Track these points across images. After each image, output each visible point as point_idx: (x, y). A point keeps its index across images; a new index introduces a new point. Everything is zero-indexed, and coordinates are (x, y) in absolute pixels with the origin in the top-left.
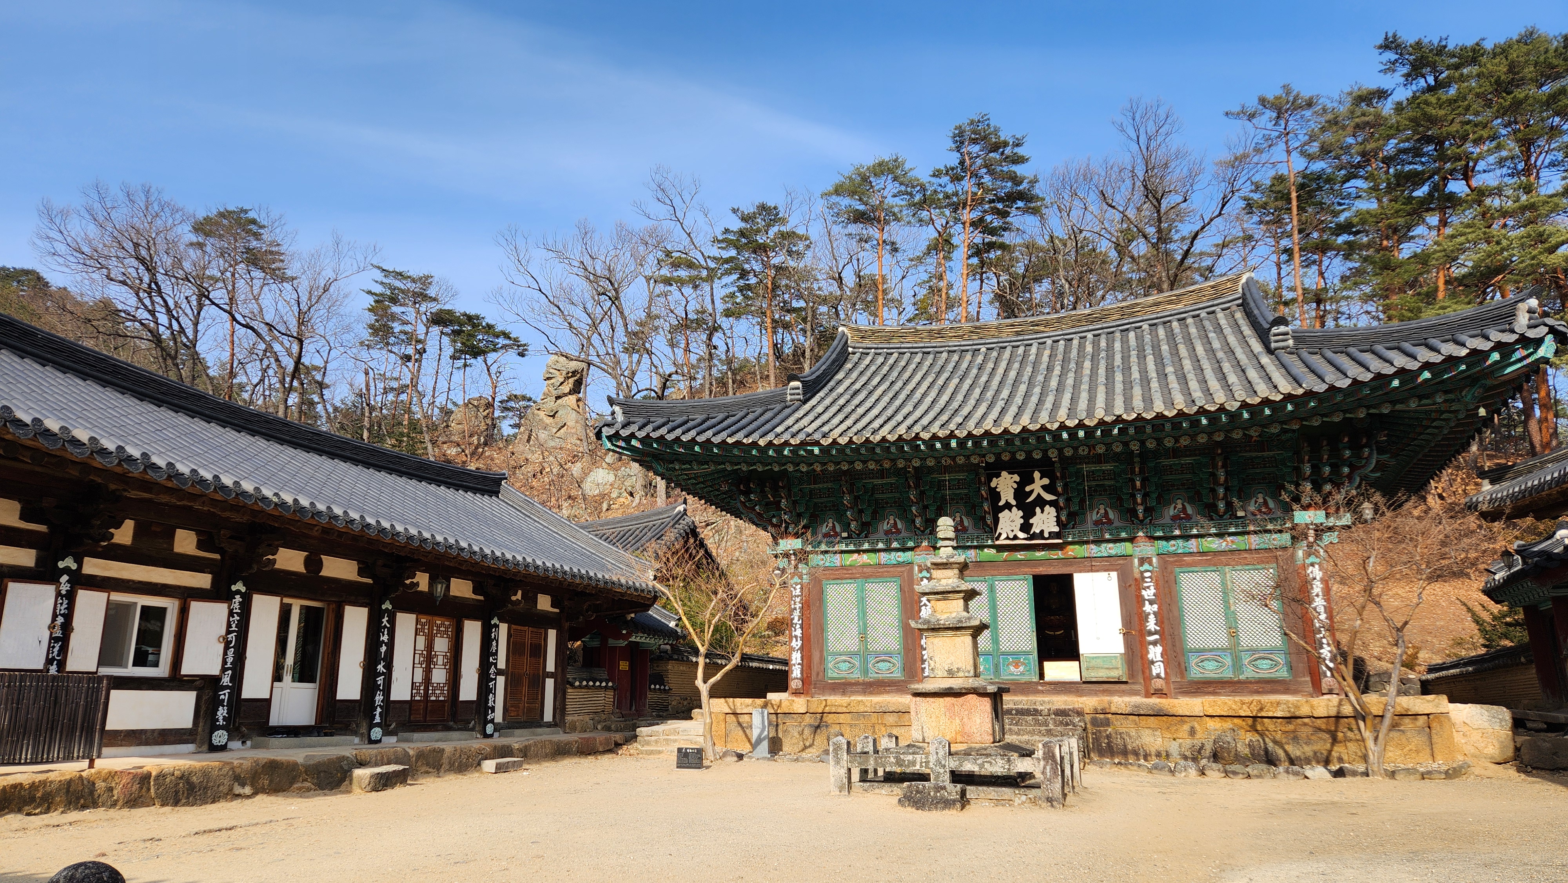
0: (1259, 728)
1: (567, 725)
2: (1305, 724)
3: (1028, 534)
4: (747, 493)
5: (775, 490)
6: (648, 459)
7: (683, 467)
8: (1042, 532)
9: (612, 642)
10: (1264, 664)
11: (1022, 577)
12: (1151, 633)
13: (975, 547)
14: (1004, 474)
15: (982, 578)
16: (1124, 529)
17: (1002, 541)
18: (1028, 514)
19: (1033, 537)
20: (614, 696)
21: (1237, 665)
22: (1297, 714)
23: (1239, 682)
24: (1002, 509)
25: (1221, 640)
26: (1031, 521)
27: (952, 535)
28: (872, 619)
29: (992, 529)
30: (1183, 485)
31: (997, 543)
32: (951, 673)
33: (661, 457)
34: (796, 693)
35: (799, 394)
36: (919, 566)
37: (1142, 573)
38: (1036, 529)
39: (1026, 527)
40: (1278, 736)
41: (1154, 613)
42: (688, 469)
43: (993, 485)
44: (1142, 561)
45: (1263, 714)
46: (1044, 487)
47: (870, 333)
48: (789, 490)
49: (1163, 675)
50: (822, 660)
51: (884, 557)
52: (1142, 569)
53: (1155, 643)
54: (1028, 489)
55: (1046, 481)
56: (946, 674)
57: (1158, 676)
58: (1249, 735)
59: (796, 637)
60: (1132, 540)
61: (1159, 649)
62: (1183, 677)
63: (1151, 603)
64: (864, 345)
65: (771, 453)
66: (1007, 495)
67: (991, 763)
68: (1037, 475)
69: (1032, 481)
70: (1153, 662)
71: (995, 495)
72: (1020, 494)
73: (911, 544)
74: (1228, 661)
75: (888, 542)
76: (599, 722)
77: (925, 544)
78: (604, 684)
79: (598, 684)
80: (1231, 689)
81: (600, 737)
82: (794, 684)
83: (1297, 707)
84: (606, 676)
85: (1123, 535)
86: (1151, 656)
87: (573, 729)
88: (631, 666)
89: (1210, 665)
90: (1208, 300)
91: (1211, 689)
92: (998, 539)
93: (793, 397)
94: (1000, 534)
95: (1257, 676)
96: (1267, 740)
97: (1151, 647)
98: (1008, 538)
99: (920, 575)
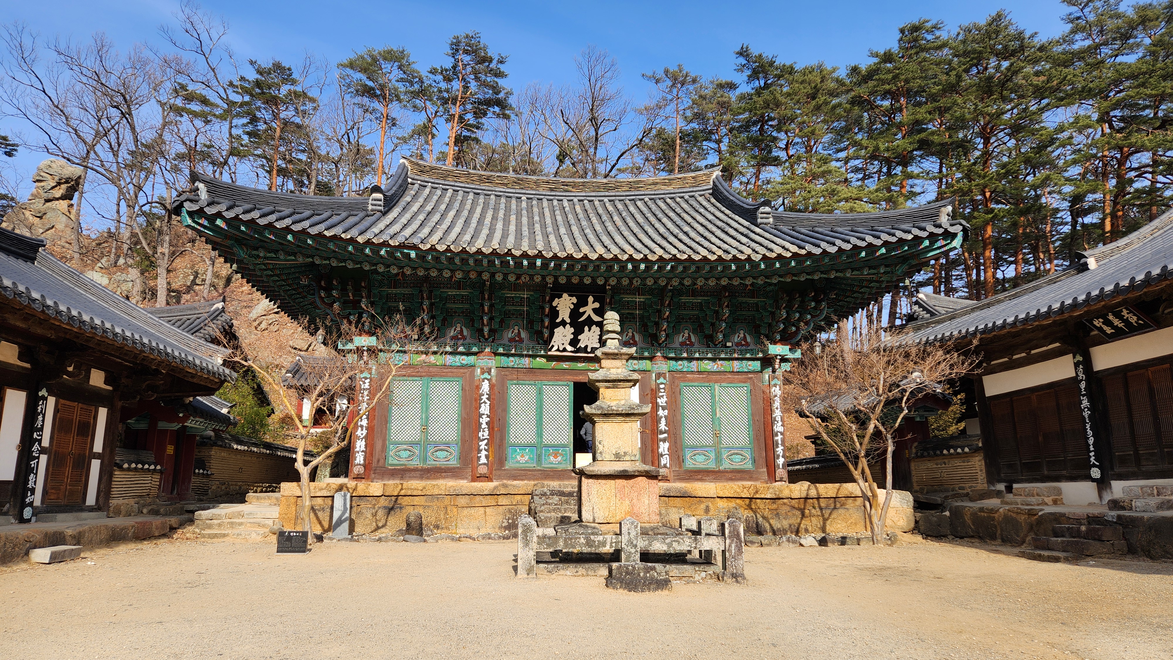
0: (753, 507)
1: (111, 509)
2: (785, 504)
3: (575, 347)
4: (328, 289)
5: (357, 290)
6: (229, 242)
7: (268, 255)
8: (586, 347)
9: (162, 425)
10: (737, 458)
11: (565, 383)
12: (662, 433)
13: (529, 356)
14: (565, 295)
15: (533, 382)
16: (647, 349)
17: (553, 353)
18: (578, 330)
19: (578, 350)
20: (161, 479)
21: (718, 459)
22: (781, 496)
23: (719, 472)
24: (558, 325)
25: (708, 439)
26: (579, 337)
27: (618, 329)
28: (434, 412)
29: (547, 342)
30: (690, 319)
31: (549, 353)
32: (618, 457)
33: (245, 242)
34: (358, 478)
35: (380, 206)
36: (482, 369)
37: (659, 384)
38: (582, 345)
39: (574, 342)
40: (766, 513)
41: (665, 416)
42: (272, 259)
43: (554, 304)
44: (659, 375)
45: (758, 496)
46: (594, 310)
47: (428, 169)
48: (370, 291)
49: (668, 465)
50: (384, 448)
51: (450, 360)
52: (658, 382)
53: (664, 440)
54: (582, 310)
55: (597, 305)
56: (613, 458)
57: (665, 466)
58: (746, 512)
59: (362, 426)
60: (651, 358)
61: (667, 445)
62: (680, 467)
63: (664, 409)
64: (422, 178)
65: (367, 251)
66: (564, 314)
67: (679, 542)
68: (591, 299)
69: (586, 304)
70: (662, 455)
71: (555, 313)
72: (575, 314)
73: (475, 349)
74: (712, 455)
75: (455, 346)
76: (144, 506)
77: (488, 350)
78: (152, 467)
79: (146, 466)
80: (714, 477)
81: (157, 521)
82: (357, 470)
83: (781, 491)
84: (152, 459)
85: (646, 354)
86: (661, 450)
87: (118, 512)
88: (176, 450)
89: (700, 458)
90: (690, 187)
91: (700, 477)
92: (550, 350)
93: (374, 207)
94: (553, 346)
95: (732, 467)
96: (758, 516)
97: (661, 443)
98: (558, 350)
99: (482, 377)
